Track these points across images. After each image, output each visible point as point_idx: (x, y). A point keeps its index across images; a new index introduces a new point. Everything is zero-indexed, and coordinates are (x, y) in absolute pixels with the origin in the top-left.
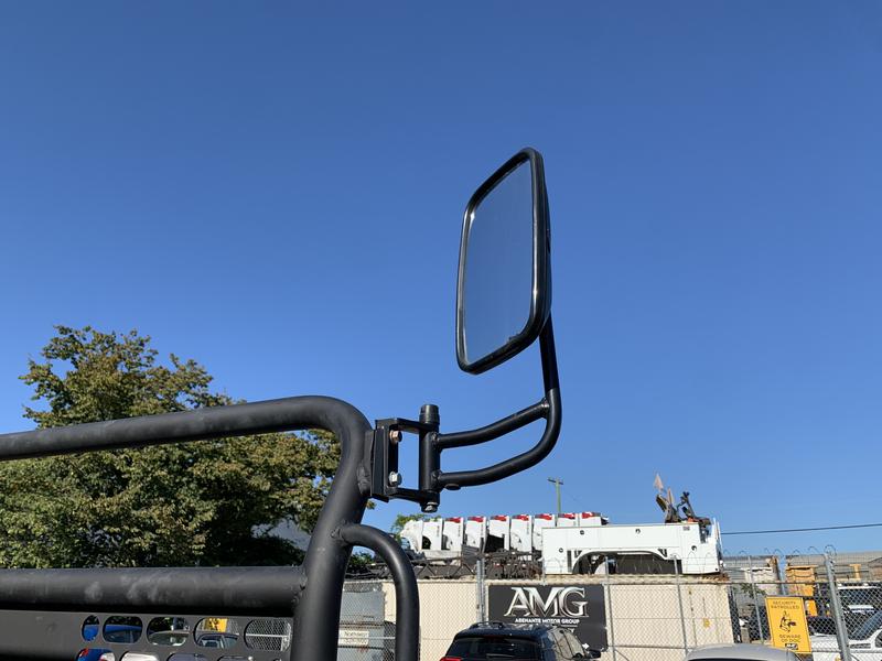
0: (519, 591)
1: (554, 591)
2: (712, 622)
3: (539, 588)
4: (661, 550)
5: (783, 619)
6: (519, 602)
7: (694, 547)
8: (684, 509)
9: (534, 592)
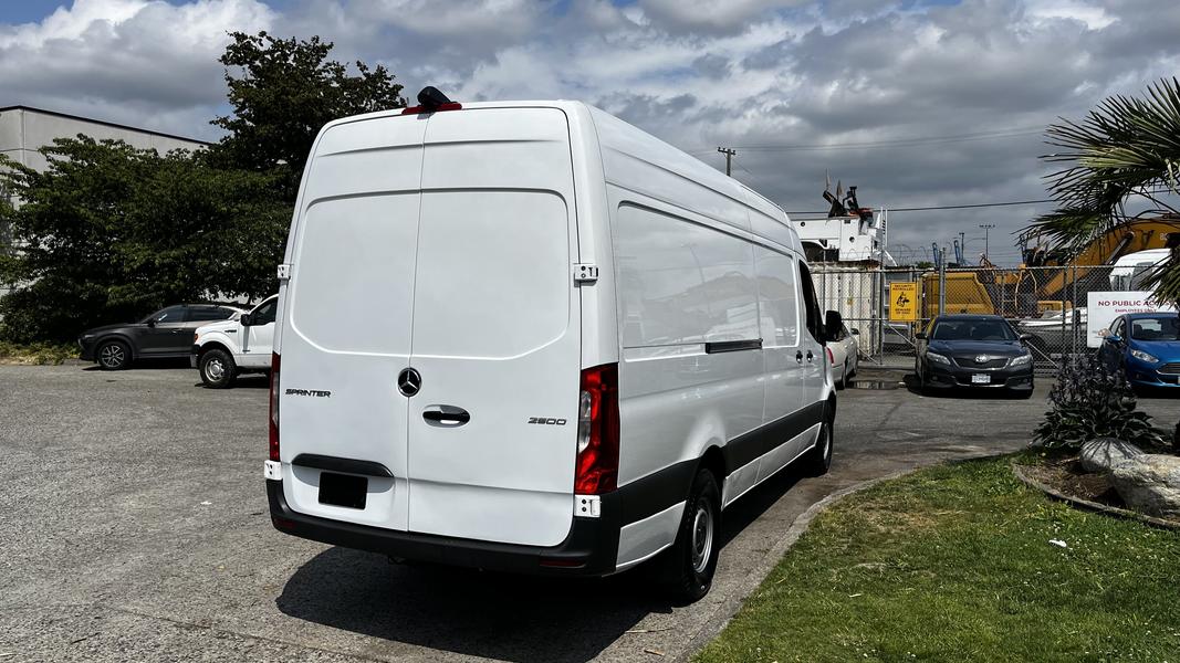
2: (855, 301)
4: (821, 241)
5: (901, 298)
7: (852, 239)
8: (849, 203)
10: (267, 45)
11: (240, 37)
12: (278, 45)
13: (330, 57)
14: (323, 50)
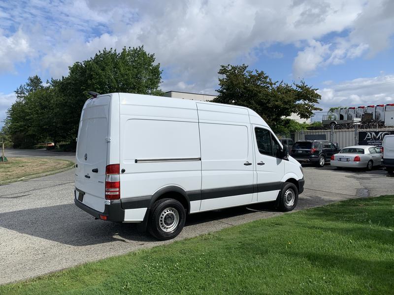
0: (369, 133)
1: (380, 133)
3: (375, 132)
6: (368, 136)
9: (373, 133)
10: (230, 68)
11: (223, 67)
12: (233, 68)
13: (247, 69)
14: (246, 67)
